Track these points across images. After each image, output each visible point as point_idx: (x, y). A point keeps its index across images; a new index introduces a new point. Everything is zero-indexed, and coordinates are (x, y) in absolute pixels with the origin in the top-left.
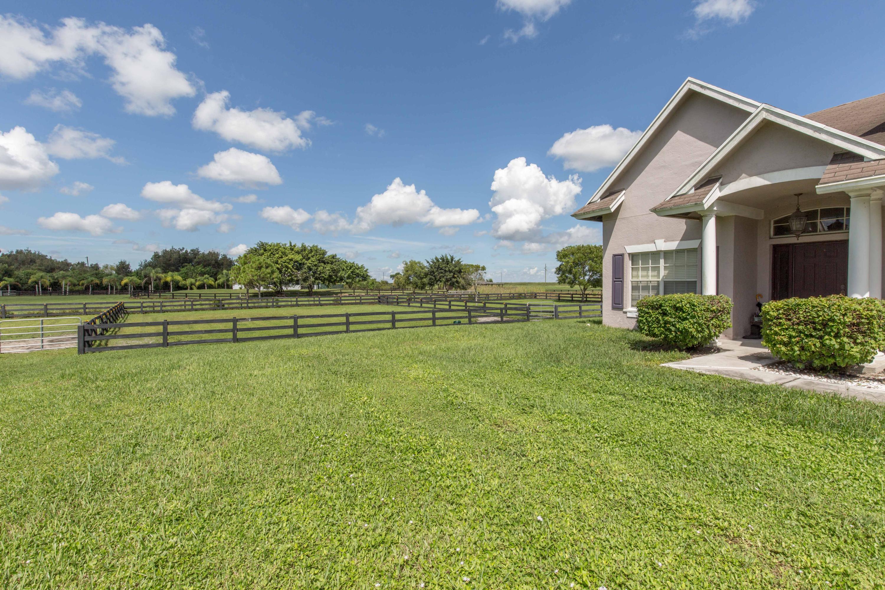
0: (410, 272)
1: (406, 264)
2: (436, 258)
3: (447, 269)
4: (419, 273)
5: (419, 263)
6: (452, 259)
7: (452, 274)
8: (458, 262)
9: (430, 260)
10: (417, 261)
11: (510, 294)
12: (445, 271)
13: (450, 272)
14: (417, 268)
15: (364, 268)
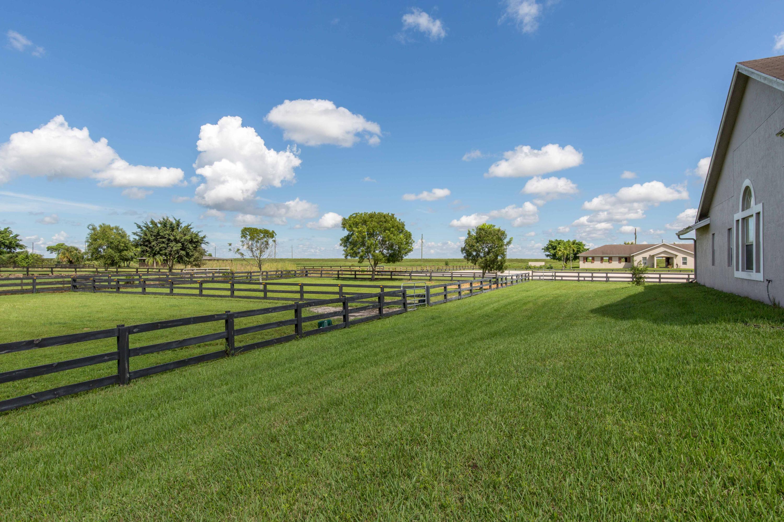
0: (100, 242)
1: (94, 229)
2: (152, 222)
3: (172, 238)
4: (116, 243)
5: (117, 228)
6: (178, 224)
7: (180, 245)
8: (187, 229)
9: (142, 225)
10: (112, 226)
11: (276, 272)
12: (169, 240)
13: (176, 241)
14: (113, 235)
15: (11, 233)
